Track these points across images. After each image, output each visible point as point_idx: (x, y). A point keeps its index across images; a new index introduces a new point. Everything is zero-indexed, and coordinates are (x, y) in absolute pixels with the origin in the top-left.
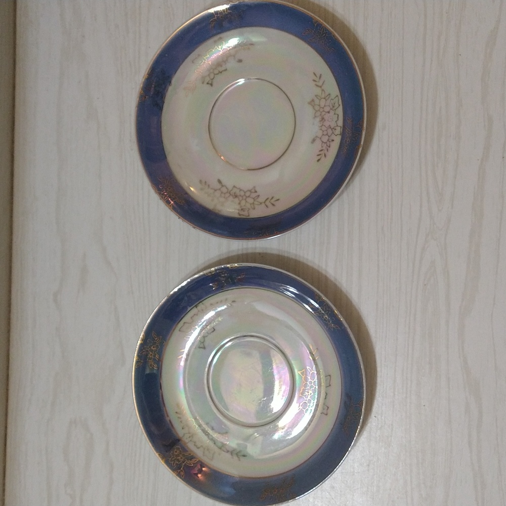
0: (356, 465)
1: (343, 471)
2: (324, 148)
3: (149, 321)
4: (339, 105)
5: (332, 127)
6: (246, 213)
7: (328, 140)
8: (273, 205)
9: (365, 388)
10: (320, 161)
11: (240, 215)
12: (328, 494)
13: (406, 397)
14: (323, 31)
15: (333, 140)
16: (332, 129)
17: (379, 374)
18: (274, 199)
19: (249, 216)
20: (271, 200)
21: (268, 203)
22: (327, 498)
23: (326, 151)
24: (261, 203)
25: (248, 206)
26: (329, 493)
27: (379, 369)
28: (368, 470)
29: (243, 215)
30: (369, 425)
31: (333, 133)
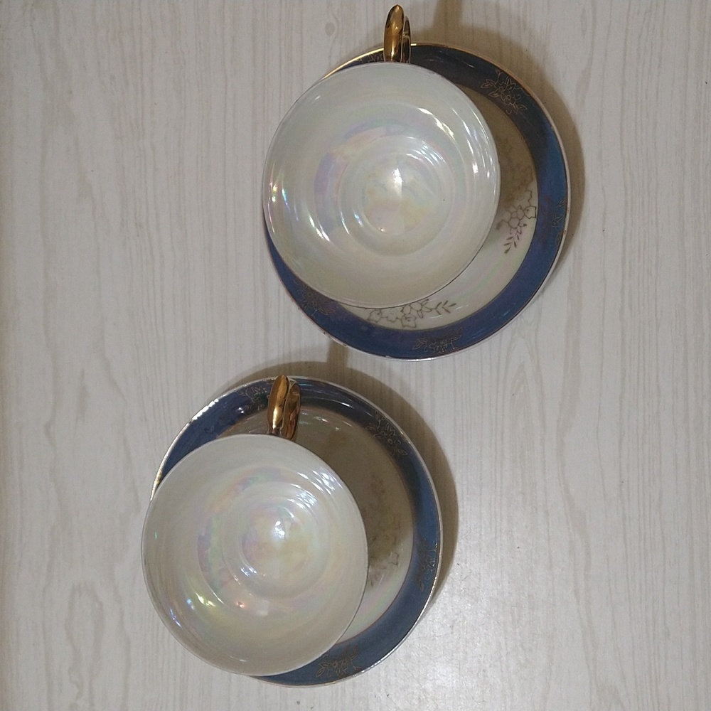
0: (437, 627)
1: (421, 635)
2: (513, 235)
3: (167, 455)
4: (533, 179)
5: (524, 207)
6: (411, 324)
7: (518, 225)
8: (448, 311)
9: (441, 529)
10: (509, 253)
11: (404, 326)
12: (403, 665)
13: (496, 538)
14: (509, 83)
15: (525, 225)
16: (523, 210)
17: (460, 510)
18: (448, 304)
19: (416, 327)
20: (446, 306)
21: (440, 308)
22: (401, 670)
23: (516, 240)
24: (431, 310)
25: (414, 313)
26: (405, 664)
27: (460, 504)
28: (452, 633)
29: (408, 326)
30: (451, 575)
31: (525, 215)
